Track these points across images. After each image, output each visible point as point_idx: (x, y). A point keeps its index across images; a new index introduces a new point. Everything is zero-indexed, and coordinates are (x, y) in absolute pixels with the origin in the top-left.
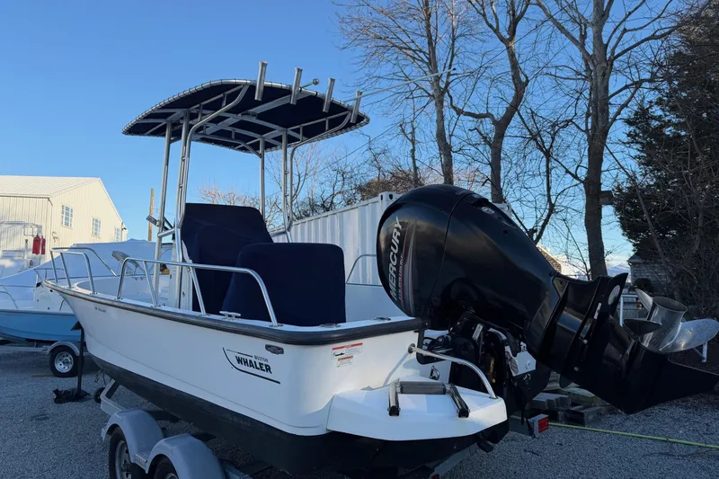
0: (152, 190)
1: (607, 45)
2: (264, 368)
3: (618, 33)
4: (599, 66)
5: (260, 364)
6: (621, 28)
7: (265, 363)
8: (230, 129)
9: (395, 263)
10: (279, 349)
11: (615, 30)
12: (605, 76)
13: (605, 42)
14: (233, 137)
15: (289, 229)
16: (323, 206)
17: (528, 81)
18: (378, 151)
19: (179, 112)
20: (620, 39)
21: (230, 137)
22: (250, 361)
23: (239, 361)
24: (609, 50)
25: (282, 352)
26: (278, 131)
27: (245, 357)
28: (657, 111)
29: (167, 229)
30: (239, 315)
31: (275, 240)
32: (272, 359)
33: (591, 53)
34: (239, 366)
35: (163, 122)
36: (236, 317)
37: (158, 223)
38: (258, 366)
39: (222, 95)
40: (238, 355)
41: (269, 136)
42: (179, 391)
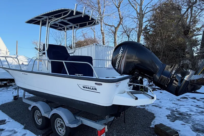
0: (17, 41)
1: (143, 11)
2: (94, 89)
3: (146, 8)
4: (141, 15)
5: (92, 88)
6: (146, 7)
7: (95, 88)
8: (58, 23)
9: (119, 59)
10: (100, 84)
11: (145, 7)
12: (142, 18)
13: (143, 10)
14: (58, 26)
15: (74, 52)
16: (69, 47)
17: (123, 18)
18: (85, 33)
19: (45, 17)
20: (146, 9)
21: (57, 26)
22: (89, 87)
23: (84, 87)
24: (143, 12)
25: (102, 85)
26: (71, 25)
27: (86, 86)
28: (149, 28)
29: (41, 51)
30: (83, 75)
31: (71, 55)
32: (97, 87)
33: (139, 12)
34: (84, 89)
35: (39, 20)
36: (81, 76)
37: (38, 49)
38: (92, 89)
39: (62, 13)
40: (83, 86)
41: (68, 26)
42: (58, 96)
